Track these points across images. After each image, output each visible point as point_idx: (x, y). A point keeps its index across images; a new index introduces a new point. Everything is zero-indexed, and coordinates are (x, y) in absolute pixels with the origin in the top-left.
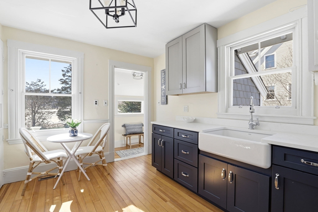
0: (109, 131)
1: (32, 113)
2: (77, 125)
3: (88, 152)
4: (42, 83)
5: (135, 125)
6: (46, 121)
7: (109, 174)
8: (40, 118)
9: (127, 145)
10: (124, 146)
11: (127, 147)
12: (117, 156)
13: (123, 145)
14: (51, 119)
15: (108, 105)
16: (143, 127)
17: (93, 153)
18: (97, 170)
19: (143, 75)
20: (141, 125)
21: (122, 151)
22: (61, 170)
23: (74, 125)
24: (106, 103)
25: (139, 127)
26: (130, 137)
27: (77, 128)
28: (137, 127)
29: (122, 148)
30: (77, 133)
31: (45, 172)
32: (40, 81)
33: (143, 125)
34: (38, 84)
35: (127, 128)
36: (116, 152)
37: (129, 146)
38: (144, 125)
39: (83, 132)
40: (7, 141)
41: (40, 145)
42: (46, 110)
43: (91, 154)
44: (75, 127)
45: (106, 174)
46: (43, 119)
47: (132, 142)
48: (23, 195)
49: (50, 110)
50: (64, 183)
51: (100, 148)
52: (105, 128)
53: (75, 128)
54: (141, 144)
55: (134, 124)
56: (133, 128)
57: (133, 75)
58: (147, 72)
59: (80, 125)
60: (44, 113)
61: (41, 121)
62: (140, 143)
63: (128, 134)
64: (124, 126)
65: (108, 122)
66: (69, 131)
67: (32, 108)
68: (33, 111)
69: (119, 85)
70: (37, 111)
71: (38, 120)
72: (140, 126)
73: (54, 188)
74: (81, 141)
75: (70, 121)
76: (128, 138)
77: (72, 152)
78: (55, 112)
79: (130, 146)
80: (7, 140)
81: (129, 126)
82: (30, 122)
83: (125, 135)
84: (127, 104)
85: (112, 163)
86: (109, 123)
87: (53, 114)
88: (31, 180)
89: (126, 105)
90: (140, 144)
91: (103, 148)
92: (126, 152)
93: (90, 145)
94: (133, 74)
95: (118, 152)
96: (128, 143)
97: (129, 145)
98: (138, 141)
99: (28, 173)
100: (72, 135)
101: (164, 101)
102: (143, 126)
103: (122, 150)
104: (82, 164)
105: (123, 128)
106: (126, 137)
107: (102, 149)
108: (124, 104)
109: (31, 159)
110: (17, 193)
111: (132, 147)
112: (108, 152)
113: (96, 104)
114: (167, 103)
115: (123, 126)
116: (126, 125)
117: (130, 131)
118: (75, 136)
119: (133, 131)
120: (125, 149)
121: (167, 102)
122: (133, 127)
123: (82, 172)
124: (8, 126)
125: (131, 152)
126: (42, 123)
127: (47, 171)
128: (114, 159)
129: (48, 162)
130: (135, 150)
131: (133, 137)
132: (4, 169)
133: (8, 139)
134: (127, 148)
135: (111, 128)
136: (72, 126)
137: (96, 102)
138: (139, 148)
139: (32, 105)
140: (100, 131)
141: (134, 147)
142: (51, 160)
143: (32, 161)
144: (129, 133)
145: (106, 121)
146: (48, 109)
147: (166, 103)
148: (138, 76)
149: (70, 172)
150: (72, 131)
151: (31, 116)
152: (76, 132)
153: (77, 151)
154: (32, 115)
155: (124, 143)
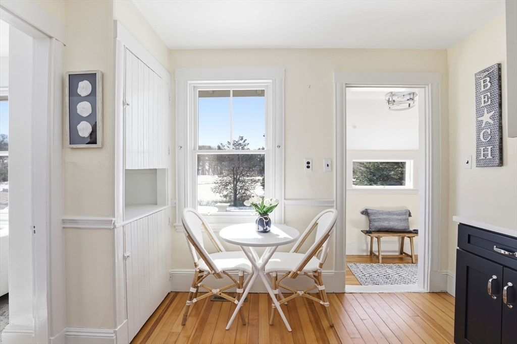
0: (334, 228)
1: (234, 181)
2: (271, 209)
3: (290, 270)
4: (244, 142)
5: (389, 213)
6: (248, 192)
7: (332, 327)
8: (242, 188)
9: (371, 252)
10: (365, 254)
11: (372, 257)
12: (351, 275)
13: (363, 251)
14: (255, 190)
15: (332, 169)
16: (410, 218)
17: (298, 272)
18: (308, 306)
19: (416, 98)
20: (405, 214)
21: (361, 266)
22: (240, 295)
23: (265, 209)
24: (328, 165)
25: (399, 217)
26: (378, 238)
27: (271, 215)
28: (395, 216)
29: (361, 259)
30: (269, 227)
31: (218, 290)
32: (242, 139)
33: (410, 213)
34: (240, 143)
35: (372, 217)
36: (349, 265)
37: (375, 255)
38: (412, 215)
39: (283, 222)
40: (175, 226)
41: (213, 239)
42: (249, 178)
43: (295, 275)
44: (265, 213)
45: (325, 324)
46: (245, 190)
47: (383, 248)
48: (184, 325)
49: (253, 178)
50: (245, 320)
51: (314, 264)
52: (326, 220)
53: (266, 216)
54: (403, 258)
55: (387, 210)
56: (386, 220)
57: (389, 101)
58: (428, 89)
59: (275, 209)
60: (247, 182)
61: (243, 192)
62: (402, 252)
63: (375, 230)
64: (366, 213)
65: (332, 207)
66: (256, 220)
67: (234, 174)
68: (234, 178)
69: (355, 127)
70: (239, 179)
71: (240, 191)
72: (404, 217)
73: (227, 328)
74: (274, 247)
75: (256, 200)
76: (375, 240)
77: (259, 262)
78: (259, 180)
79: (378, 257)
80: (174, 224)
81: (376, 213)
82: (232, 192)
83: (368, 233)
84: (367, 168)
85: (340, 295)
86: (334, 210)
87: (258, 183)
88: (196, 301)
89: (365, 169)
90: (401, 256)
91: (321, 265)
92: (370, 271)
93: (296, 251)
94: (387, 99)
95: (353, 267)
96: (375, 248)
97: (377, 254)
98: (397, 247)
99: (191, 288)
100: (260, 230)
101: (490, 157)
102: (410, 215)
103: (361, 262)
104: (277, 292)
105: (364, 217)
106: (369, 238)
107: (318, 268)
108: (362, 169)
109: (196, 266)
110: (178, 316)
111: (383, 258)
112: (331, 269)
113: (308, 167)
114: (501, 163)
115: (363, 213)
116: (369, 211)
117: (378, 225)
118: (265, 231)
119: (387, 225)
120: (366, 262)
121: (501, 159)
122: (385, 217)
123: (276, 309)
124: (175, 203)
125: (383, 272)
126: (245, 195)
127: (221, 289)
128: (344, 287)
129: (218, 275)
130: (392, 270)
131: (385, 238)
132: (172, 269)
133: (176, 222)
134: (372, 261)
135: (338, 222)
136: (260, 211)
137: (308, 163)
138: (401, 265)
139: (233, 170)
140: (316, 224)
141: (388, 260)
142: (224, 272)
143: (198, 268)
144: (377, 230)
145: (328, 205)
146: (251, 176)
147: (497, 161)
148: (401, 103)
149: (259, 296)
150: (261, 222)
151: (232, 185)
152: (268, 224)
153: (270, 260)
154: (234, 184)
155: (365, 248)
